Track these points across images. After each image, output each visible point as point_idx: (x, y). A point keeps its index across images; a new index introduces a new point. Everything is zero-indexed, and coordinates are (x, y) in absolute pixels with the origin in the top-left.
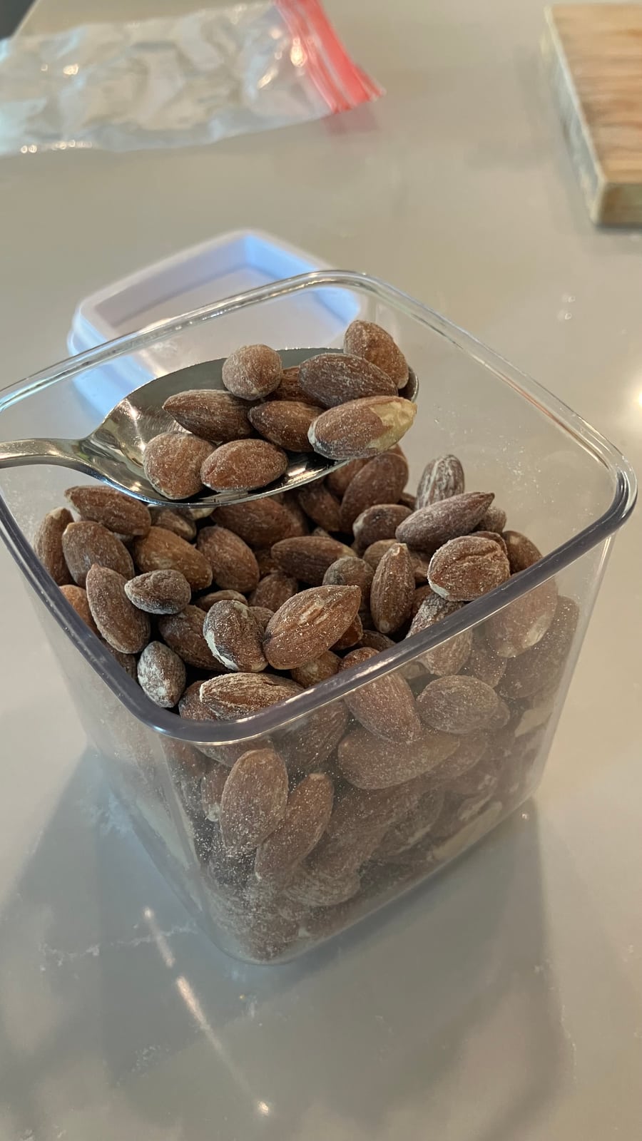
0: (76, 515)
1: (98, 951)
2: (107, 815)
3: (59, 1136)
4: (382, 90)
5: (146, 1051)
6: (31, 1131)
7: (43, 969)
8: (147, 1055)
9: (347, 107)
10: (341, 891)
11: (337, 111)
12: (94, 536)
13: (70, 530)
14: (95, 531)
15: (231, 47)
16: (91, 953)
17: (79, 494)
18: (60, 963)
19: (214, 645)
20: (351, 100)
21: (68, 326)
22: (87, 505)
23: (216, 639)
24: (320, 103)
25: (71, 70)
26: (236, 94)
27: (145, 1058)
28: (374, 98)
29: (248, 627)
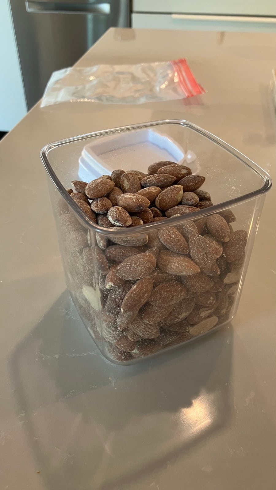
0: (75, 191)
1: (58, 357)
2: (69, 313)
3: (34, 415)
4: (206, 91)
5: (71, 391)
6: (24, 412)
7: (37, 360)
8: (72, 393)
9: (192, 96)
10: (152, 332)
11: (188, 97)
12: (80, 197)
13: (72, 194)
14: (81, 195)
15: (152, 75)
16: (56, 357)
17: (76, 182)
18: (43, 359)
19: (112, 220)
20: (195, 94)
21: (80, 155)
22: (78, 186)
23: (112, 218)
24: (183, 93)
25: (92, 78)
26: (151, 90)
27: (70, 394)
28: (203, 93)
29: (122, 212)
